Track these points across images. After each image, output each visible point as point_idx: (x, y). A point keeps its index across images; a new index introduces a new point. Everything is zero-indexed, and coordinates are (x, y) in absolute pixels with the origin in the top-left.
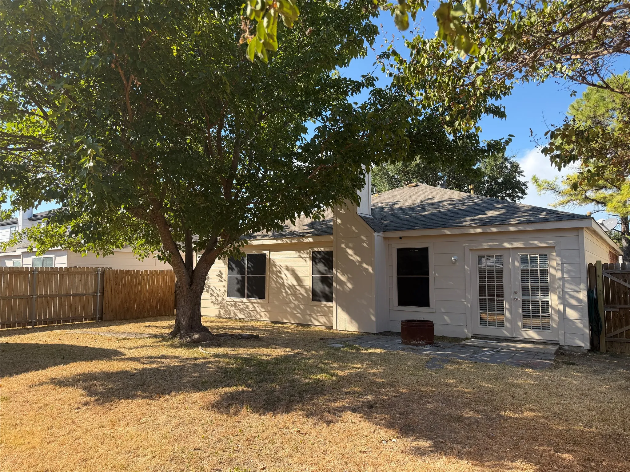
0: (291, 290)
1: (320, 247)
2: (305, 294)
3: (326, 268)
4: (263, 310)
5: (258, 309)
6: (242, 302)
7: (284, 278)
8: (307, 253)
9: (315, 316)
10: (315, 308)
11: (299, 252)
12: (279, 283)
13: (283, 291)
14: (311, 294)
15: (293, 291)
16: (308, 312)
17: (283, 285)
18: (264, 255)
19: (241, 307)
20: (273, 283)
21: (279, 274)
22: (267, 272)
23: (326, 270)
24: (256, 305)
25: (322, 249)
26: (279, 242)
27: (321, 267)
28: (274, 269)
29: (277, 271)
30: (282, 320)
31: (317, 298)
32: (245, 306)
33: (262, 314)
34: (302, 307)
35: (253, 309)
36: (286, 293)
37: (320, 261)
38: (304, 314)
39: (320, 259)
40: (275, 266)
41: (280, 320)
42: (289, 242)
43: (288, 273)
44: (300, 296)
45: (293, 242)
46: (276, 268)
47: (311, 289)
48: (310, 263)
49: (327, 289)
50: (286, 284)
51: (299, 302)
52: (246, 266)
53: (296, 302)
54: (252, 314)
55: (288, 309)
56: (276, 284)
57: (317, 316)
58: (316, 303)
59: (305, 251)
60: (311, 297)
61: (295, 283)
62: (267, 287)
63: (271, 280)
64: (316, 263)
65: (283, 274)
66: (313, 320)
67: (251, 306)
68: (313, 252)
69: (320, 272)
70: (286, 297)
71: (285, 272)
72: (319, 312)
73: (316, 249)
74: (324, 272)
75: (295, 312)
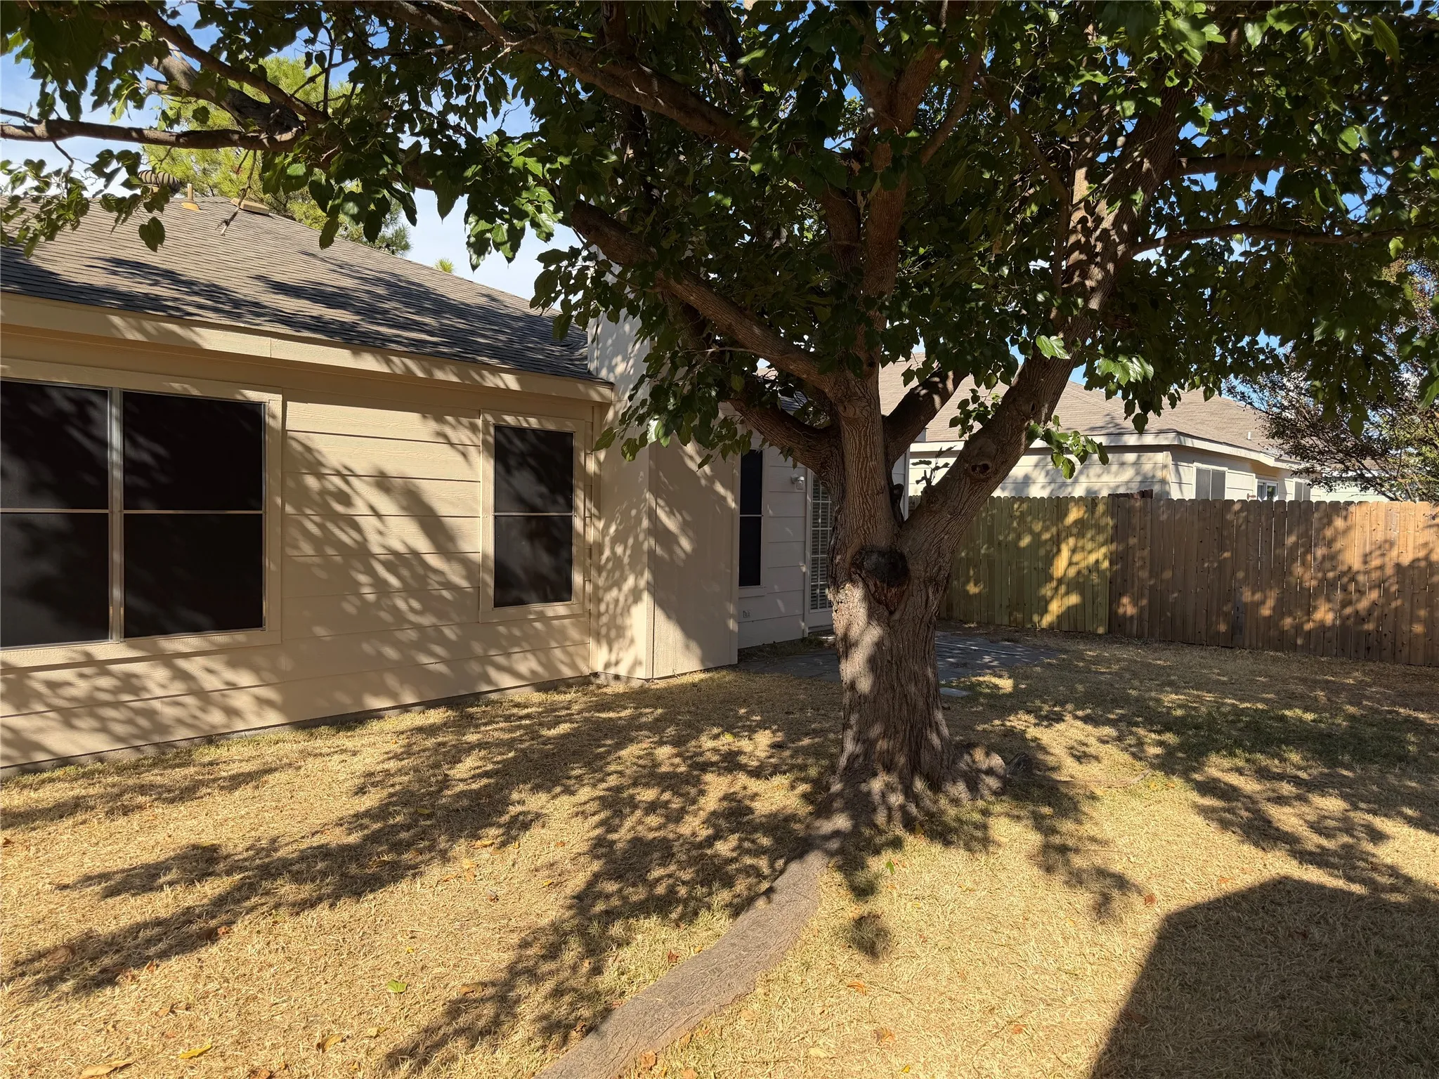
0: (405, 572)
1: (526, 414)
2: (464, 583)
3: (543, 489)
4: (245, 678)
5: (211, 683)
6: (90, 661)
7: (368, 523)
8: (474, 428)
9: (501, 660)
10: (502, 629)
11: (439, 419)
12: (340, 545)
13: (363, 578)
14: (490, 580)
15: (414, 575)
16: (478, 648)
17: (362, 553)
18: (254, 412)
19: (81, 688)
20: (307, 548)
21: (340, 508)
22: (275, 500)
23: (541, 496)
24: (193, 666)
25: (534, 422)
26: (369, 363)
27: (525, 483)
28: (311, 482)
29: (324, 492)
30: (359, 701)
31: (515, 593)
32: (105, 682)
33: (241, 701)
34: (449, 633)
35: (177, 688)
36: (380, 585)
37: (523, 464)
38: (458, 655)
39: (522, 455)
40: (316, 466)
41: (345, 703)
42: (420, 374)
43: (385, 504)
44: (445, 594)
45: (440, 375)
46: (320, 476)
47: (491, 564)
48: (484, 468)
49: (546, 560)
50: (376, 549)
51: (440, 615)
52: (115, 457)
53: (427, 620)
54: (168, 712)
55: (391, 653)
56: (320, 552)
57: (508, 655)
58: (511, 610)
59: (464, 421)
60: (491, 591)
61: (422, 544)
62: (271, 565)
63: (294, 532)
64: (508, 470)
65: (360, 508)
66: (493, 673)
67: (155, 676)
68: (498, 428)
69: (521, 501)
70: (377, 605)
71: (366, 495)
72: (515, 641)
73: (510, 420)
74: (538, 502)
75: (424, 659)
